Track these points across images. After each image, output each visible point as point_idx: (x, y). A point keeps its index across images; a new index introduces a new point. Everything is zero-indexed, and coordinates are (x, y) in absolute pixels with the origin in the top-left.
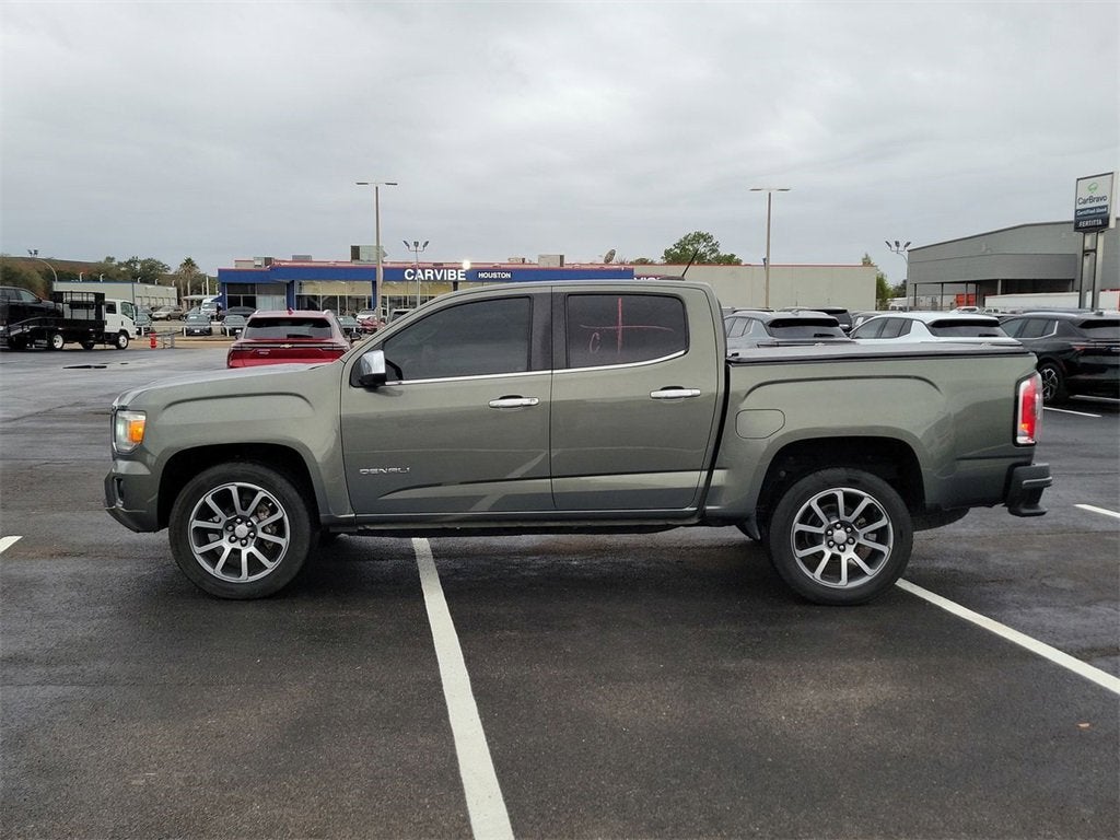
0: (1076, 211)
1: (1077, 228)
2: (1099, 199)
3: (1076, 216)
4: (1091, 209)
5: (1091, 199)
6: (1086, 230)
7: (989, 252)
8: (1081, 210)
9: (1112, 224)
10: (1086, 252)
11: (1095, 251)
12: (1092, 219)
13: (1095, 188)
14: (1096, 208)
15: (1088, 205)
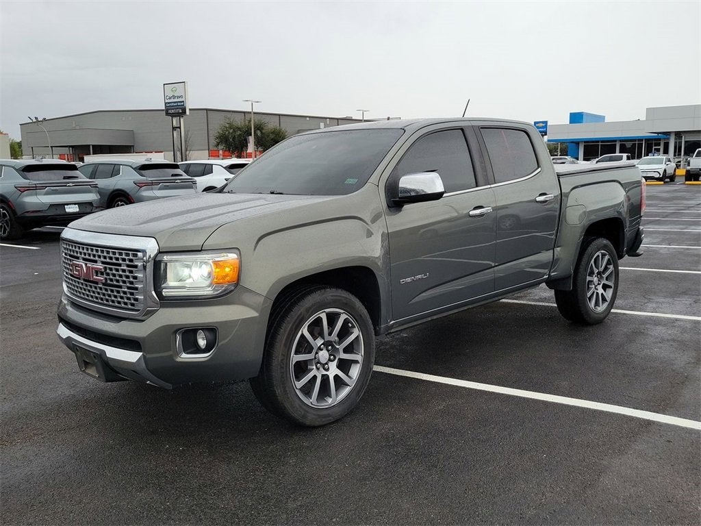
0: (166, 103)
1: (167, 114)
2: (178, 97)
3: (166, 106)
4: (175, 102)
5: (174, 97)
6: (173, 115)
7: (78, 128)
8: (169, 103)
9: (188, 112)
10: (174, 128)
11: (180, 128)
12: (176, 109)
13: (175, 91)
14: (177, 102)
15: (172, 100)
